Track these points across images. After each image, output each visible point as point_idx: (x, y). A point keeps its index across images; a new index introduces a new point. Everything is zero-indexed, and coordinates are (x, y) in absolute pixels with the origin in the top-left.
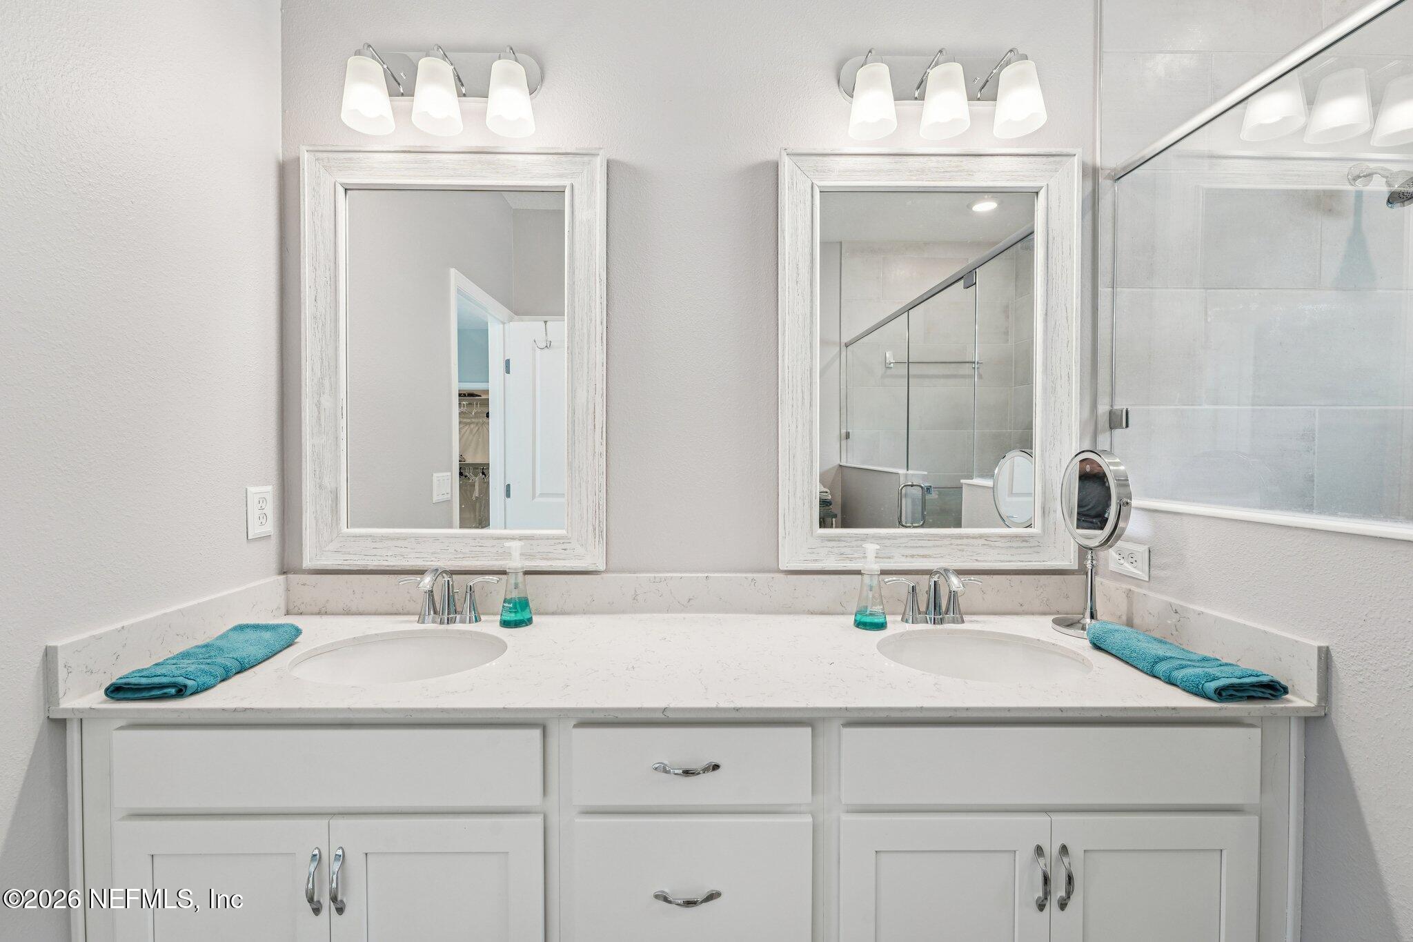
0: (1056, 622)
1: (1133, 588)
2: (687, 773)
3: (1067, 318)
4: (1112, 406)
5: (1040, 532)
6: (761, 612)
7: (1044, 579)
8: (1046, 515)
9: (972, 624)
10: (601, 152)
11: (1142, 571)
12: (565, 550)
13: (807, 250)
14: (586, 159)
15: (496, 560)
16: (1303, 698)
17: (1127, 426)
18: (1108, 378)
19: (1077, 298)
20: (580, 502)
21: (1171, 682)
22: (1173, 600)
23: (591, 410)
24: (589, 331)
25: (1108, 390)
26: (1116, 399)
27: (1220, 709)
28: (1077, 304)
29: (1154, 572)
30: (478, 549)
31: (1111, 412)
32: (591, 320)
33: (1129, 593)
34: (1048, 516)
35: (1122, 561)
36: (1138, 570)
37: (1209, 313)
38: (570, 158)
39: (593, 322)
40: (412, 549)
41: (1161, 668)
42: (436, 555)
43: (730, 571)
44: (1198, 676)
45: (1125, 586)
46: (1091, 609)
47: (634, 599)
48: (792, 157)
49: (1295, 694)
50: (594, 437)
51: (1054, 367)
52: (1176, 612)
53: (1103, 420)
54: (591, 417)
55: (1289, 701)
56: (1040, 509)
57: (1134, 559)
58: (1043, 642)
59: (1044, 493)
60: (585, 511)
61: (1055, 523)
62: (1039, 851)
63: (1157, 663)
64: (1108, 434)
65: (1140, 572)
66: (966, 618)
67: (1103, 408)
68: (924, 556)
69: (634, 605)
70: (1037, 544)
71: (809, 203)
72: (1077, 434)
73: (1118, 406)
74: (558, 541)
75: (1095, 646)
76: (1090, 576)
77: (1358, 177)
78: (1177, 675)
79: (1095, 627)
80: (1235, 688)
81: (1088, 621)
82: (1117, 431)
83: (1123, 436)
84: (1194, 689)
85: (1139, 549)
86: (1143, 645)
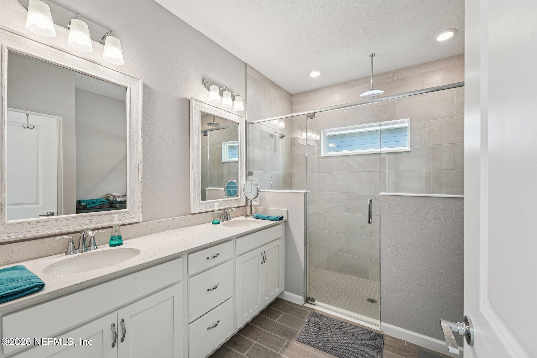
0: (245, 216)
1: (257, 207)
2: (214, 257)
5: (239, 198)
6: (187, 226)
7: (240, 208)
9: (233, 220)
10: (142, 80)
12: (128, 216)
13: (198, 126)
14: (136, 80)
15: (99, 224)
17: (252, 175)
18: (248, 165)
19: (245, 148)
20: (133, 199)
21: (271, 220)
22: (265, 208)
23: (137, 167)
24: (137, 139)
25: (248, 167)
26: (250, 169)
27: (279, 222)
29: (260, 203)
30: (90, 221)
32: (137, 135)
33: (256, 209)
35: (254, 202)
37: (260, 153)
38: (130, 77)
39: (138, 136)
40: (53, 225)
41: (269, 218)
42: (67, 226)
43: (180, 216)
44: (275, 218)
45: (255, 207)
47: (152, 229)
48: (195, 100)
50: (138, 176)
51: (242, 162)
52: (265, 210)
53: (248, 174)
54: (137, 169)
56: (240, 193)
57: (256, 201)
58: (245, 220)
59: (240, 189)
60: (135, 202)
61: (242, 196)
62: (262, 253)
64: (248, 177)
65: (257, 204)
66: (231, 219)
67: (248, 171)
68: (221, 206)
69: (152, 231)
70: (239, 201)
71: (198, 114)
72: (245, 176)
73: (250, 171)
74: (125, 213)
75: (256, 218)
76: (251, 206)
77: (275, 132)
78: (272, 218)
79: (256, 215)
80: (279, 218)
81: (251, 215)
82: (250, 176)
83: (251, 177)
84: (275, 220)
85: (257, 199)
86: (264, 215)
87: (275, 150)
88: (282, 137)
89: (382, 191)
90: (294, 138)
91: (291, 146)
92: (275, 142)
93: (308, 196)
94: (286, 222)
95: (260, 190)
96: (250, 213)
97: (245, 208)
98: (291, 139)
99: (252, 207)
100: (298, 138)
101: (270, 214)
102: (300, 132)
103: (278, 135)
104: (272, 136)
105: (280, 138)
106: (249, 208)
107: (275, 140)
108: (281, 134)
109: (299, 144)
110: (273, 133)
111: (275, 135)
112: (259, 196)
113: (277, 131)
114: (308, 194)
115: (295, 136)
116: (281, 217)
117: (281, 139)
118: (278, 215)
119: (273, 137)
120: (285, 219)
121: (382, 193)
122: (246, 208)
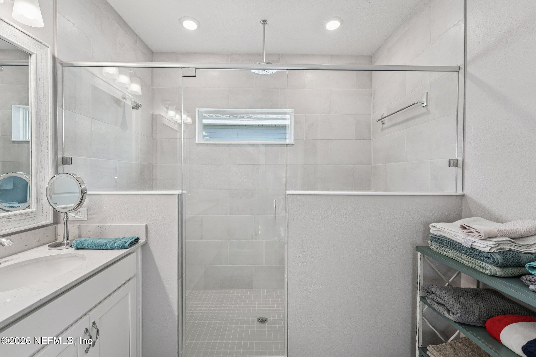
0: (49, 246)
1: (81, 224)
3: (46, 116)
4: (63, 155)
5: (36, 210)
7: (37, 231)
8: (38, 202)
9: (7, 263)
11: (84, 217)
16: (142, 240)
17: (71, 164)
18: (62, 144)
19: (51, 108)
21: (113, 249)
22: (99, 224)
25: (62, 148)
26: (65, 153)
27: (130, 250)
28: (50, 111)
29: (89, 217)
31: (63, 158)
33: (79, 227)
34: (39, 202)
35: (74, 215)
36: (83, 217)
37: (93, 127)
41: (109, 246)
44: (122, 243)
45: (77, 225)
46: (67, 236)
49: (141, 240)
51: (41, 136)
52: (101, 228)
53: (60, 161)
55: (140, 242)
56: (35, 199)
57: (80, 214)
58: (52, 256)
59: (37, 192)
61: (43, 205)
63: (107, 244)
64: (62, 166)
65: (83, 218)
67: (60, 156)
70: (35, 216)
72: (51, 166)
73: (66, 155)
75: (78, 249)
76: (66, 224)
77: (124, 98)
78: (115, 245)
79: (76, 242)
80: (131, 243)
81: (65, 241)
82: (66, 166)
83: (67, 168)
84: (122, 247)
85: (82, 209)
86: (98, 241)
87: (124, 125)
88: (136, 107)
89: (289, 190)
90: (156, 115)
91: (152, 125)
92: (124, 112)
93: (183, 199)
94: (145, 245)
95: (88, 192)
96: (64, 238)
97: (52, 227)
98: (152, 115)
99: (69, 225)
100: (161, 116)
101: (111, 236)
102: (165, 109)
103: (129, 103)
104: (117, 102)
105: (133, 108)
106: (60, 228)
107: (124, 110)
108: (135, 102)
109: (164, 124)
110: (119, 98)
111: (124, 103)
112: (86, 202)
113: (127, 96)
114: (183, 196)
115: (157, 112)
116: (133, 239)
117: (134, 111)
118: (129, 236)
119: (119, 105)
120: (142, 241)
121: (288, 192)
122: (56, 229)
